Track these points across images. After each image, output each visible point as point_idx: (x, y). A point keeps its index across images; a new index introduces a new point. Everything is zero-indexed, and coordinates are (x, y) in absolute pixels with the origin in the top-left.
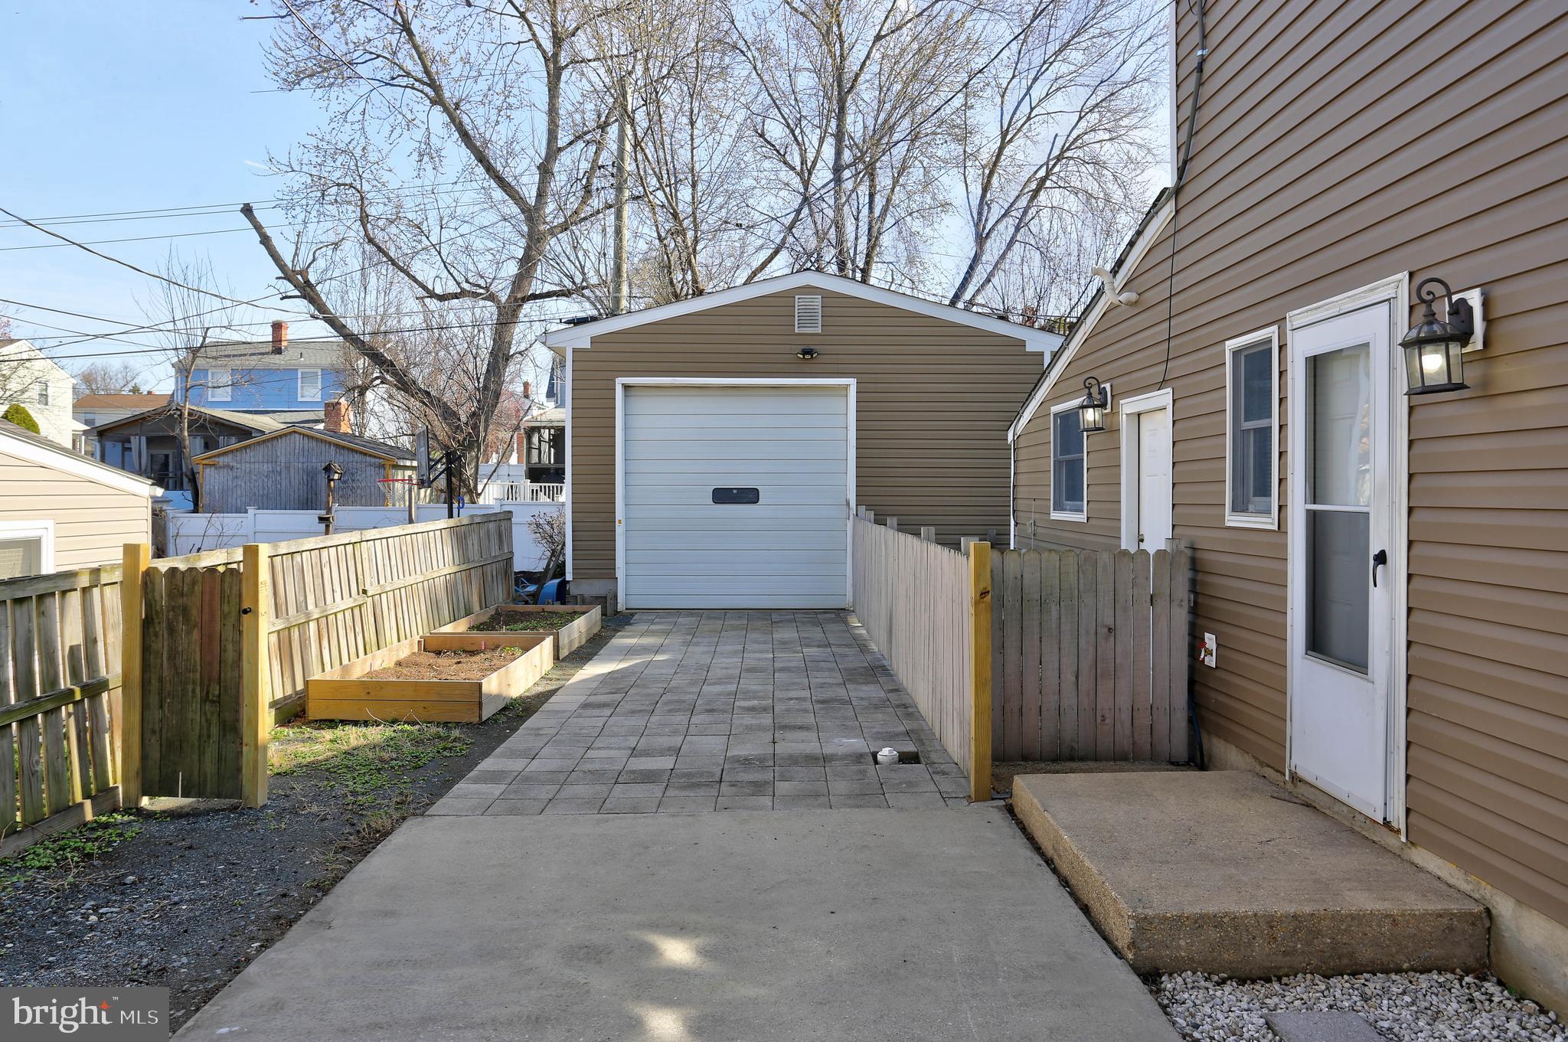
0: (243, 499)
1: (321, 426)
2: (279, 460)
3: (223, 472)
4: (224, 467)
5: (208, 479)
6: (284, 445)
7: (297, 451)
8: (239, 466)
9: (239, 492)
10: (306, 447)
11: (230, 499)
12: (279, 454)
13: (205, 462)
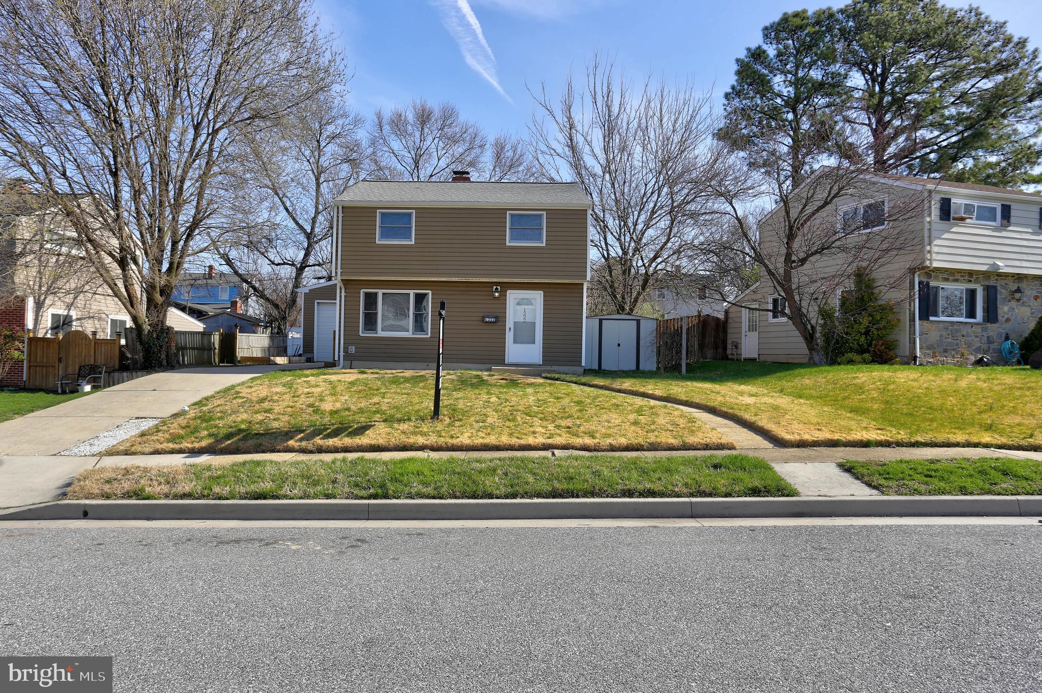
1: (229, 310)
2: (219, 322)
6: (221, 317)
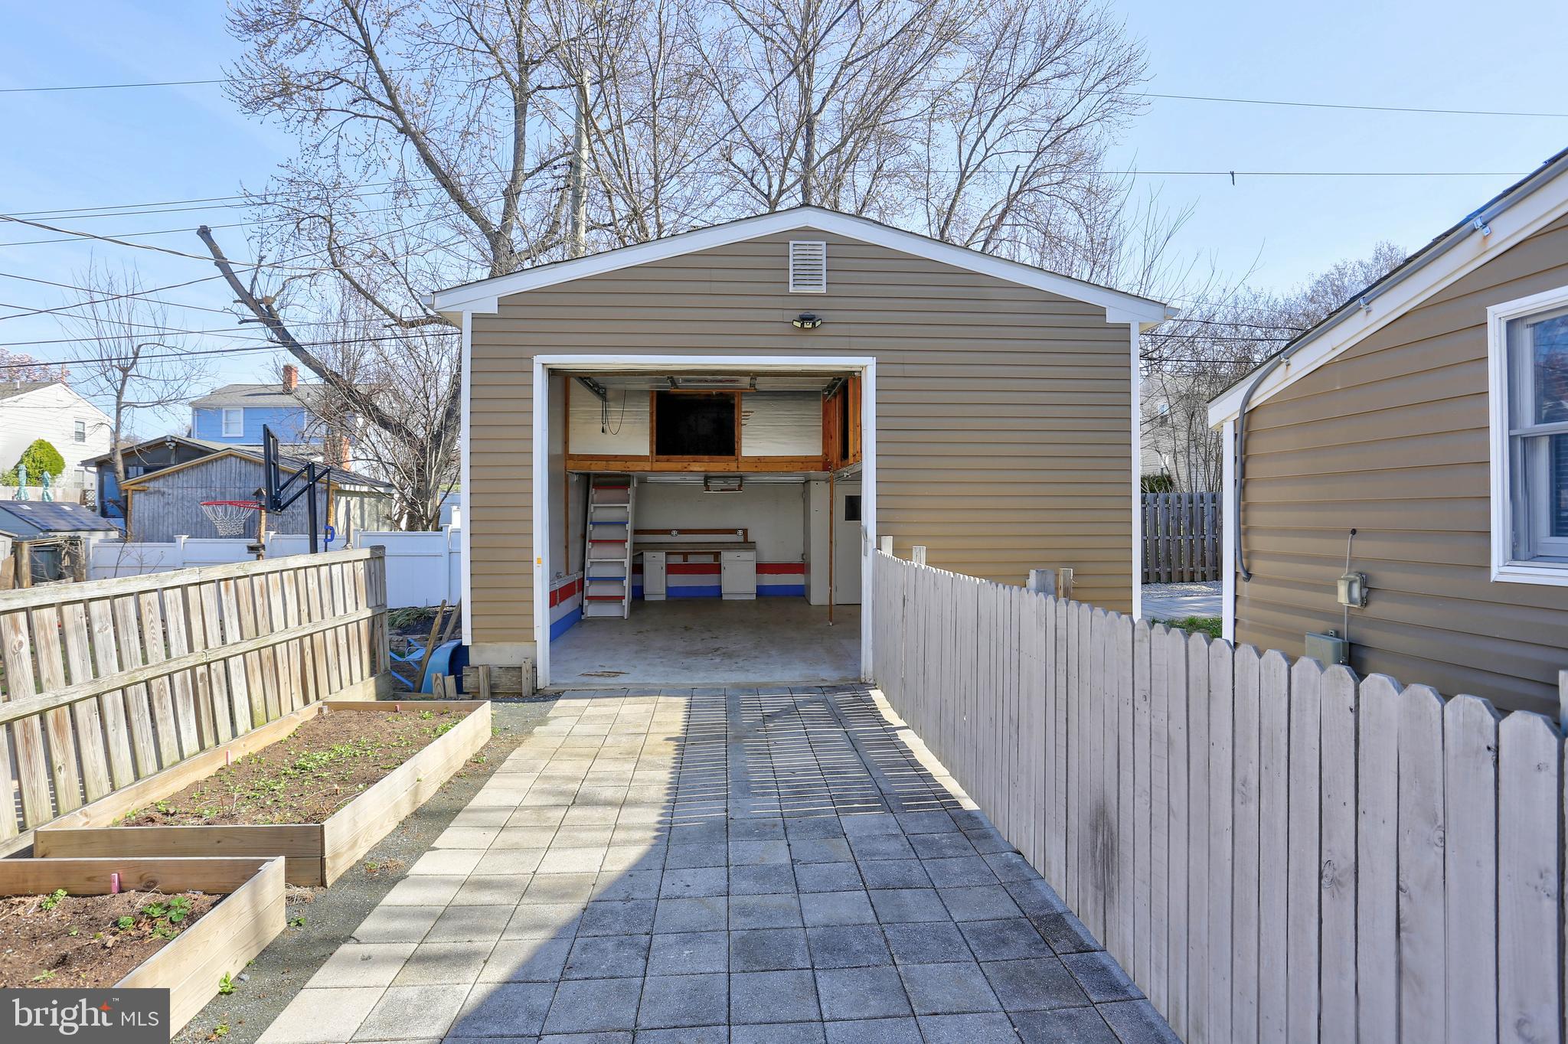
0: (175, 527)
2: (213, 485)
3: (154, 498)
4: (155, 492)
5: (137, 505)
6: (219, 469)
7: (233, 475)
8: (170, 491)
9: (170, 520)
10: (243, 471)
11: (161, 527)
12: (214, 479)
13: (133, 487)
